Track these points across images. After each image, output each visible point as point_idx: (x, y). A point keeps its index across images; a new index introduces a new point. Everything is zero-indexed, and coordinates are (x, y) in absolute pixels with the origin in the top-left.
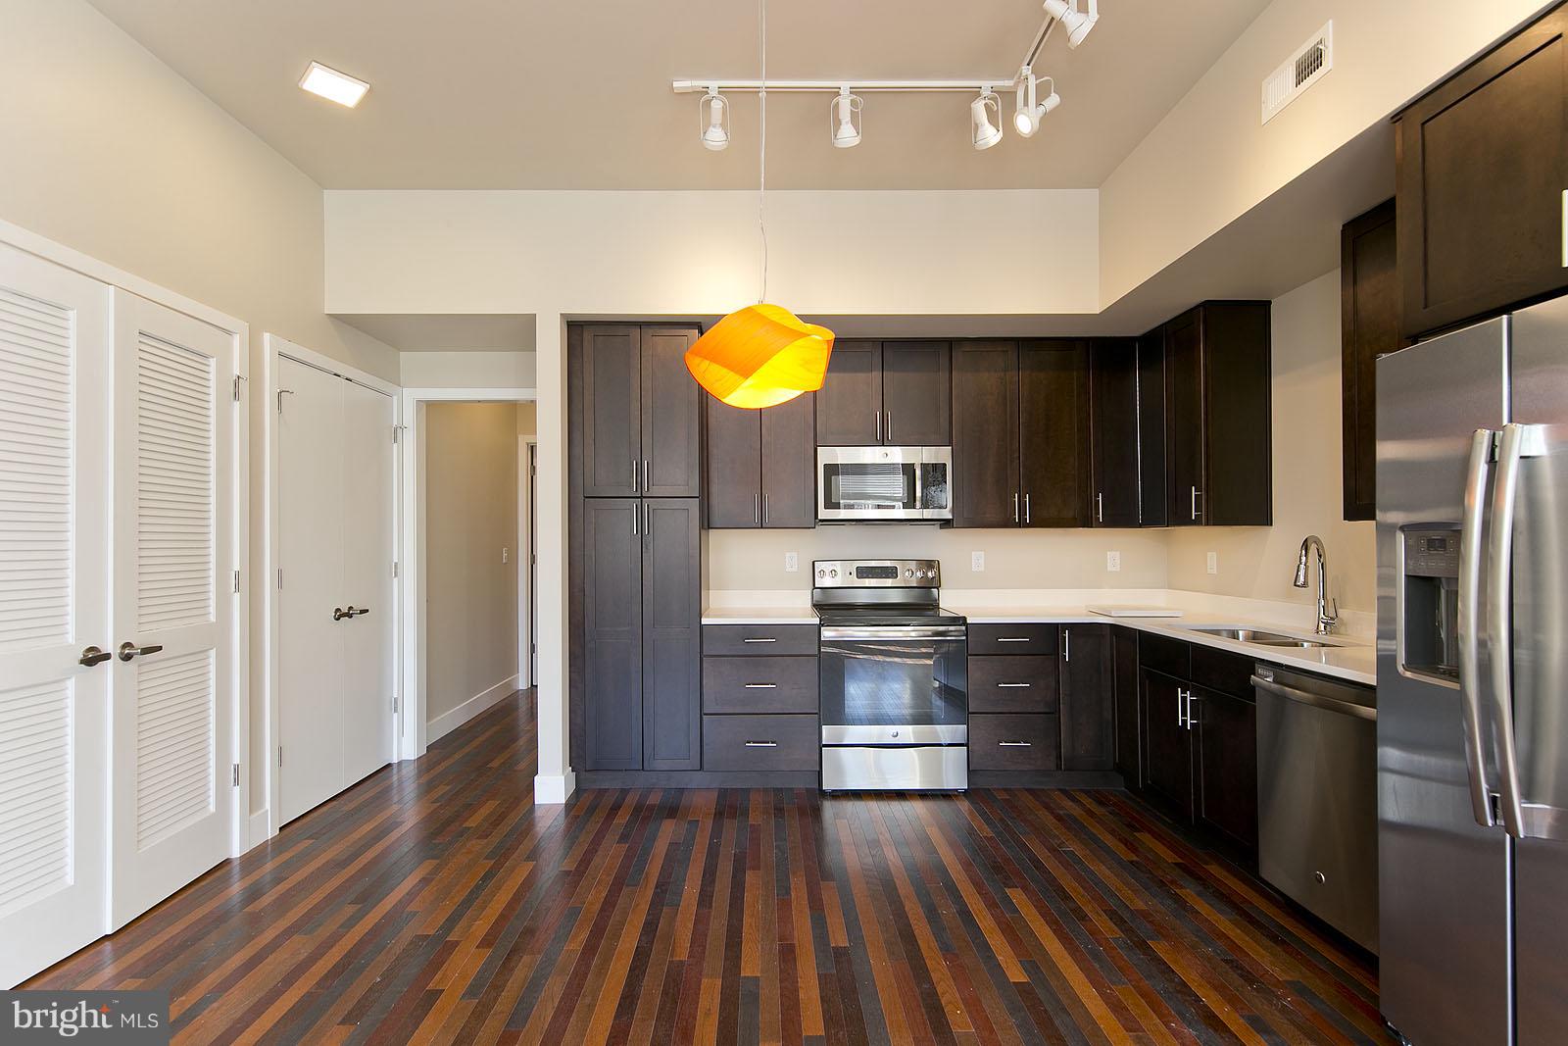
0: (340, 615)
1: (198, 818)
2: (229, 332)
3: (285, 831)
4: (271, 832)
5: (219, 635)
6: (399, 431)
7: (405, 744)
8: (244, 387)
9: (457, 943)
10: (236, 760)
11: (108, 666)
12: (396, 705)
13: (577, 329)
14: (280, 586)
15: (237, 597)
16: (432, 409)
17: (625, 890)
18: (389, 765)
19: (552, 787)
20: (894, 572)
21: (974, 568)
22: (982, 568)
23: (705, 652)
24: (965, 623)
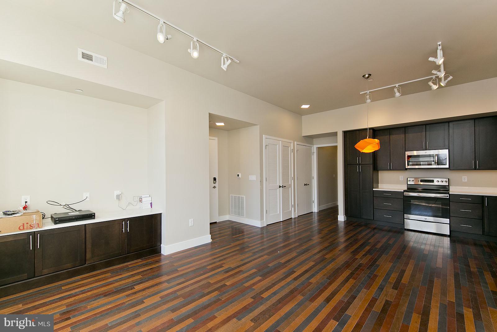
0: (305, 185)
1: (289, 210)
2: (291, 143)
3: (298, 217)
5: (290, 186)
6: (314, 153)
7: (315, 209)
8: (293, 150)
10: (293, 204)
11: (281, 188)
12: (313, 202)
13: (345, 133)
14: (297, 180)
15: (292, 181)
16: (319, 148)
19: (341, 218)
20: (433, 181)
21: (463, 181)
22: (466, 181)
23: (374, 196)
24: (449, 194)
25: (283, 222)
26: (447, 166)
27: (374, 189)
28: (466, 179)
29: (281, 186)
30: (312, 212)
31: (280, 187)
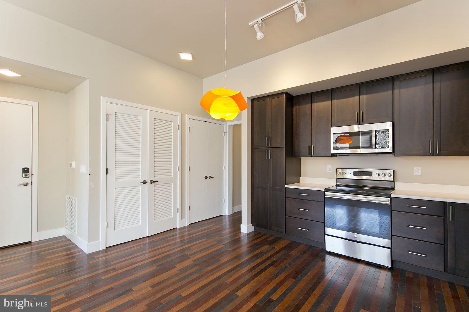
0: (207, 178)
1: (168, 218)
2: (176, 116)
3: (190, 225)
4: (187, 224)
6: (225, 133)
7: (227, 211)
8: (180, 127)
9: (191, 258)
11: (148, 184)
12: (225, 201)
13: (253, 101)
14: (189, 170)
15: (178, 172)
16: (233, 126)
17: (236, 260)
18: (223, 215)
19: (245, 228)
20: (370, 174)
21: (416, 174)
22: (420, 174)
23: (286, 196)
24: (390, 197)
25: (150, 238)
26: (389, 150)
27: (286, 186)
28: (420, 171)
29: (148, 180)
30: (222, 215)
31: (145, 182)
